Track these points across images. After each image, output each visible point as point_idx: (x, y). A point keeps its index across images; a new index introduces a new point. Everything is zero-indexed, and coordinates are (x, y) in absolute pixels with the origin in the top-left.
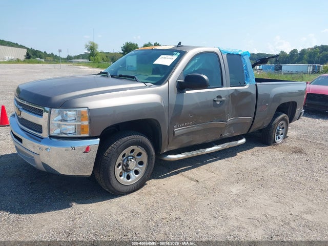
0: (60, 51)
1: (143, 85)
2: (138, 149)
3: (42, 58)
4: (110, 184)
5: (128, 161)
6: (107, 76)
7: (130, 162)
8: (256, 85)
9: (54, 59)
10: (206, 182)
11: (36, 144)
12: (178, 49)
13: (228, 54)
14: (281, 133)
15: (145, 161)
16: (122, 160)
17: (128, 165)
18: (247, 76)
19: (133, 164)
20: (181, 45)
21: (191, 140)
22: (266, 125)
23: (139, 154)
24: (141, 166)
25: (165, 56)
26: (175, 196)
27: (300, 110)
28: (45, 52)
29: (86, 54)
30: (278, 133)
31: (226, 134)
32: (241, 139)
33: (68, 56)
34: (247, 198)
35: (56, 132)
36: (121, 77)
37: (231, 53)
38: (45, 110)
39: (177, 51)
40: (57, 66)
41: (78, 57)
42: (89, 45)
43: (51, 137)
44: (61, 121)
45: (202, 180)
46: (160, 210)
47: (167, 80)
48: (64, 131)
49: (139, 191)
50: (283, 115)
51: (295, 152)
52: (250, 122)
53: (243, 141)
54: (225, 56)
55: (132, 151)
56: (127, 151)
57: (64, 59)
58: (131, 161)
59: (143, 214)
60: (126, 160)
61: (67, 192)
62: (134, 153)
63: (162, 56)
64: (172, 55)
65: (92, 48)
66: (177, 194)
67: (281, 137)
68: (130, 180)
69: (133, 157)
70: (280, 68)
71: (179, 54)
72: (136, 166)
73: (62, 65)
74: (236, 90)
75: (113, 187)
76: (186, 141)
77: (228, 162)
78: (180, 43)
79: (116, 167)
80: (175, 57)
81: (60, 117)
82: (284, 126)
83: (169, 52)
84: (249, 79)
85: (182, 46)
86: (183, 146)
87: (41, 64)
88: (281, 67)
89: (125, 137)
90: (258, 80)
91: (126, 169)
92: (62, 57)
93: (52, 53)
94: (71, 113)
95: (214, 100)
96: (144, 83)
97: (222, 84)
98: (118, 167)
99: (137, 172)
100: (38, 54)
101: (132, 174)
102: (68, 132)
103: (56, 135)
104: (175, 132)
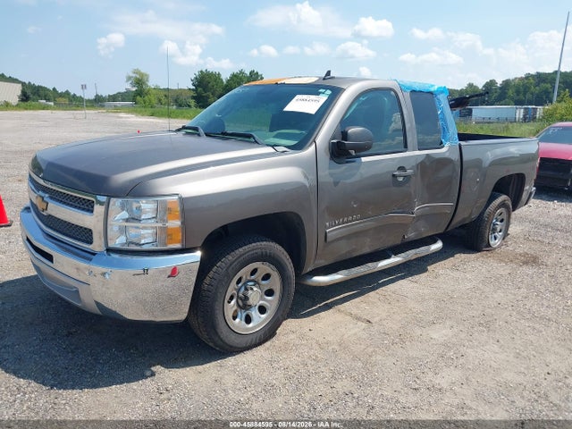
0: (84, 87)
1: (270, 150)
2: (264, 268)
3: (48, 100)
4: (217, 333)
5: (246, 289)
6: (199, 135)
7: (250, 292)
8: (460, 146)
9: (71, 101)
10: (384, 323)
11: (83, 264)
12: (327, 83)
13: (413, 92)
14: (498, 230)
15: (277, 288)
16: (236, 289)
17: (246, 298)
18: (445, 130)
19: (255, 296)
20: (332, 75)
21: (354, 247)
22: (474, 216)
23: (267, 277)
24: (269, 298)
25: (305, 97)
26: (334, 351)
27: (530, 188)
28: (54, 89)
29: (128, 92)
30: (494, 230)
31: (411, 235)
32: (435, 242)
33: (97, 95)
34: (463, 350)
35: (118, 241)
36: (225, 136)
37: (418, 89)
38: (96, 199)
39: (327, 88)
40: (80, 113)
41: (114, 98)
42: (134, 75)
43: (110, 250)
44: (127, 220)
45: (377, 319)
46: (313, 379)
47: (312, 140)
48: (135, 240)
49: (268, 344)
50: (503, 197)
51: (526, 263)
52: (450, 212)
53: (438, 245)
54: (407, 95)
55: (254, 272)
56: (245, 272)
57: (89, 101)
58: (252, 289)
59: (284, 387)
60: (243, 289)
61: (137, 349)
62: (257, 274)
63: (298, 97)
64: (318, 94)
65: (139, 82)
66: (337, 347)
67: (500, 235)
68: (251, 325)
69: (256, 283)
70: (470, 113)
71: (329, 92)
72: (262, 298)
73: (87, 111)
74: (427, 155)
75: (221, 340)
76: (344, 250)
77: (415, 285)
78: (329, 73)
79: (226, 301)
80: (323, 99)
81: (125, 215)
82: (504, 216)
83: (311, 89)
84: (448, 136)
85: (333, 78)
86: (339, 259)
87: (49, 111)
88: (471, 110)
89: (241, 247)
90: (462, 137)
91: (244, 304)
92: (86, 98)
93: (67, 91)
94: (147, 206)
95: (394, 175)
96: (273, 146)
97: (406, 146)
98: (229, 302)
99: (262, 310)
100: (41, 92)
101: (255, 313)
102: (143, 242)
103: (118, 246)
104: (328, 235)
